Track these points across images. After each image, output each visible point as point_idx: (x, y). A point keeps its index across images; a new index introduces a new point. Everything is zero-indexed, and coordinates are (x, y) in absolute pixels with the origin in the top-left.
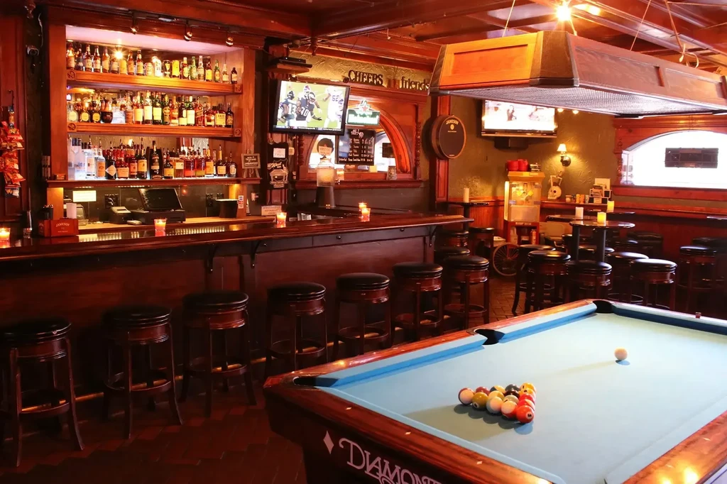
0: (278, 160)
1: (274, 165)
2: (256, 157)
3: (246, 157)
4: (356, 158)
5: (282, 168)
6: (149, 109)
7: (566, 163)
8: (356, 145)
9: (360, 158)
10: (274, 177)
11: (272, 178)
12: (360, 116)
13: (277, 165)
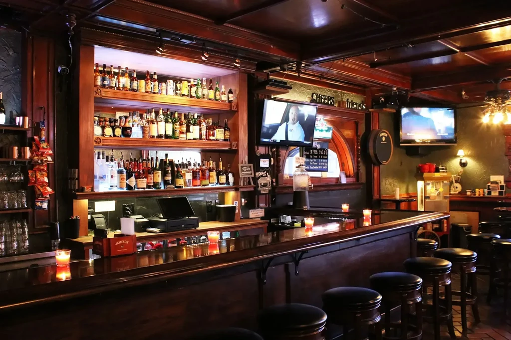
0: (263, 169)
1: (261, 173)
2: (250, 167)
3: (242, 167)
4: (315, 166)
5: (267, 176)
6: (162, 124)
7: (463, 165)
8: (316, 155)
9: (318, 165)
10: (261, 184)
11: (259, 185)
12: (320, 131)
13: (263, 173)
